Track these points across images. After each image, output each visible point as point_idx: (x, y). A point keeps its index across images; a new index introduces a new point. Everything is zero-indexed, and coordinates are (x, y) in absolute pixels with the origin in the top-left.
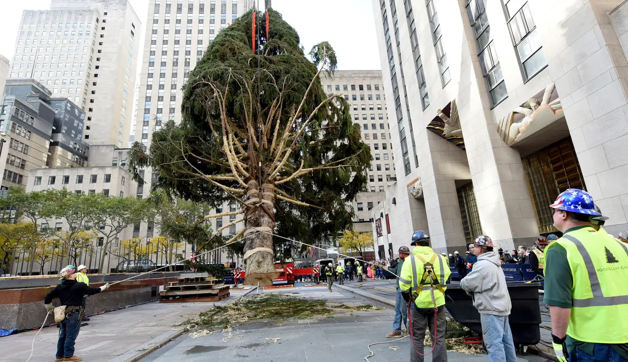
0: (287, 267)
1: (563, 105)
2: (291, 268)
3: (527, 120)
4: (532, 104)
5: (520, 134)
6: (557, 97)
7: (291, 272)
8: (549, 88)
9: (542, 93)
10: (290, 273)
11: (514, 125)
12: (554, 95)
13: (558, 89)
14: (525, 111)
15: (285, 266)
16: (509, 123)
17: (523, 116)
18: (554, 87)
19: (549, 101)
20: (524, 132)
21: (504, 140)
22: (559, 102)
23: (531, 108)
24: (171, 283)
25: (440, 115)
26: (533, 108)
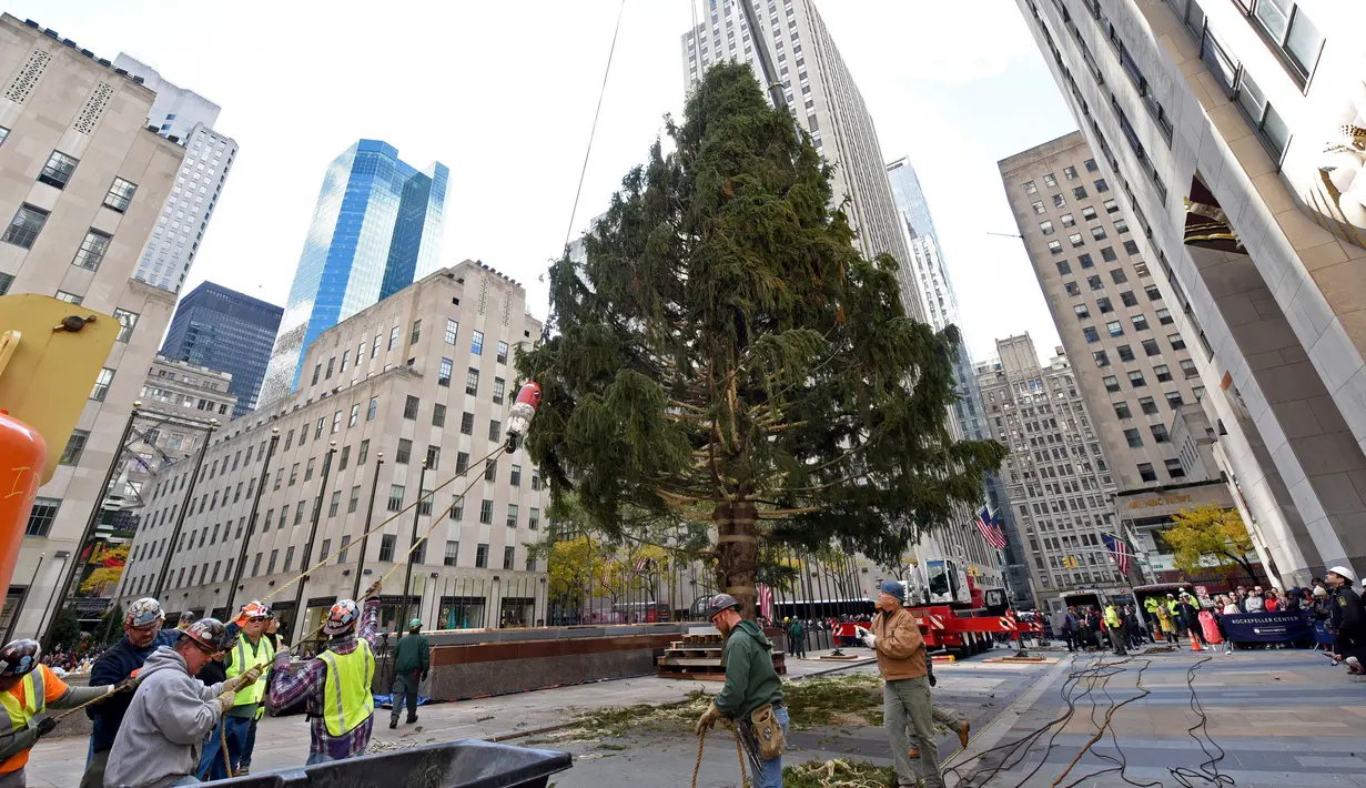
0: (933, 614)
2: (940, 617)
7: (942, 627)
10: (938, 630)
15: (926, 612)
24: (674, 643)
25: (1194, 207)
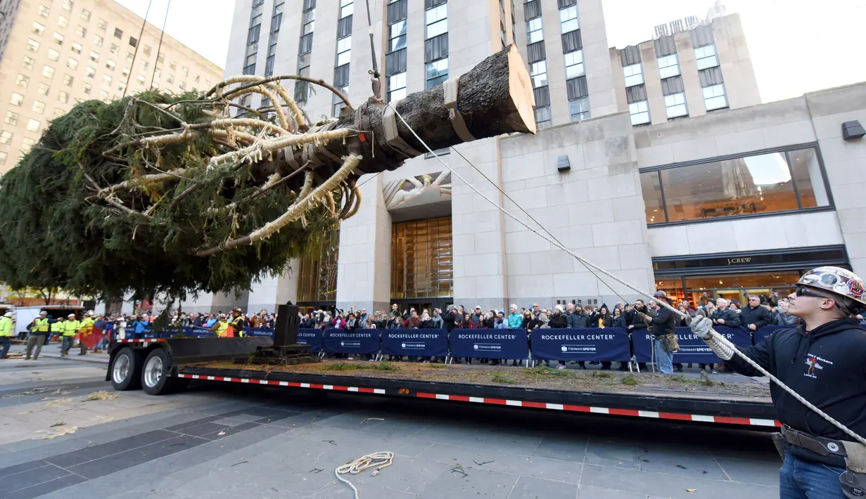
1: (453, 192)
3: (415, 192)
4: (427, 179)
5: (402, 203)
6: (450, 182)
8: (445, 172)
9: (438, 174)
11: (402, 191)
12: (448, 180)
13: (453, 177)
14: (418, 183)
16: (398, 187)
17: (413, 186)
18: (450, 174)
19: (442, 183)
20: (409, 201)
21: (386, 202)
22: (450, 188)
23: (423, 183)
26: (425, 184)
